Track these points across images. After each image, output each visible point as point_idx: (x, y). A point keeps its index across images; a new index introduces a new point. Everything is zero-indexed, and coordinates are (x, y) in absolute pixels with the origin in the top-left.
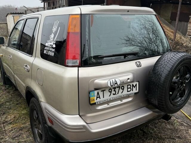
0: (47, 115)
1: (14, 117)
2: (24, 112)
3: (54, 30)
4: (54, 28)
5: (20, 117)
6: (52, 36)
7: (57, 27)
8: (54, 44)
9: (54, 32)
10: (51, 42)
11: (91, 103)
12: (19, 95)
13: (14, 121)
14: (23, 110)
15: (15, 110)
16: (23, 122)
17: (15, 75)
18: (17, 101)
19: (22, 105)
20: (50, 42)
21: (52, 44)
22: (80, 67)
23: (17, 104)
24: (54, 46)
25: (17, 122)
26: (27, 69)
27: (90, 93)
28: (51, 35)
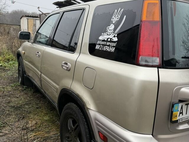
0: (97, 128)
1: (36, 123)
2: (46, 118)
3: (115, 19)
4: (114, 18)
5: (42, 123)
6: (112, 27)
7: (119, 17)
8: (115, 36)
9: (114, 22)
10: (110, 35)
11: (173, 120)
12: (38, 98)
13: (36, 128)
14: (45, 116)
15: (36, 115)
16: (47, 130)
17: (42, 75)
18: (37, 104)
19: (42, 109)
20: (108, 35)
21: (111, 37)
22: (160, 68)
23: (38, 108)
24: (116, 39)
25: (40, 130)
26: (67, 68)
27: (175, 105)
28: (109, 26)
